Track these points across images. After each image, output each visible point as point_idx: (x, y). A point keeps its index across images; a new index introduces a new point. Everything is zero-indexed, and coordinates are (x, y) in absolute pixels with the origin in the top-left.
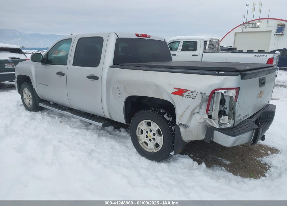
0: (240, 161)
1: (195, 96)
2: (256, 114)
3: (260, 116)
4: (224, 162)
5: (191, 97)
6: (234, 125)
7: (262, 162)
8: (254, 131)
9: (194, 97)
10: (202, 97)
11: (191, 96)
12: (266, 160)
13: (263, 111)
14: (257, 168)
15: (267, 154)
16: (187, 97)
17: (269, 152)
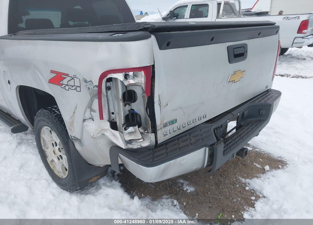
0: (212, 186)
1: (80, 87)
2: (232, 111)
3: (243, 114)
4: (184, 189)
5: (73, 88)
6: (156, 141)
7: (247, 188)
8: (207, 149)
9: (78, 89)
10: (89, 89)
11: (73, 86)
12: (255, 183)
13: (251, 104)
14: (235, 200)
15: (264, 169)
16: (67, 88)
17: (267, 168)
